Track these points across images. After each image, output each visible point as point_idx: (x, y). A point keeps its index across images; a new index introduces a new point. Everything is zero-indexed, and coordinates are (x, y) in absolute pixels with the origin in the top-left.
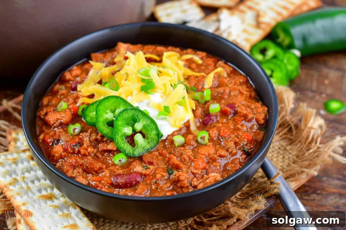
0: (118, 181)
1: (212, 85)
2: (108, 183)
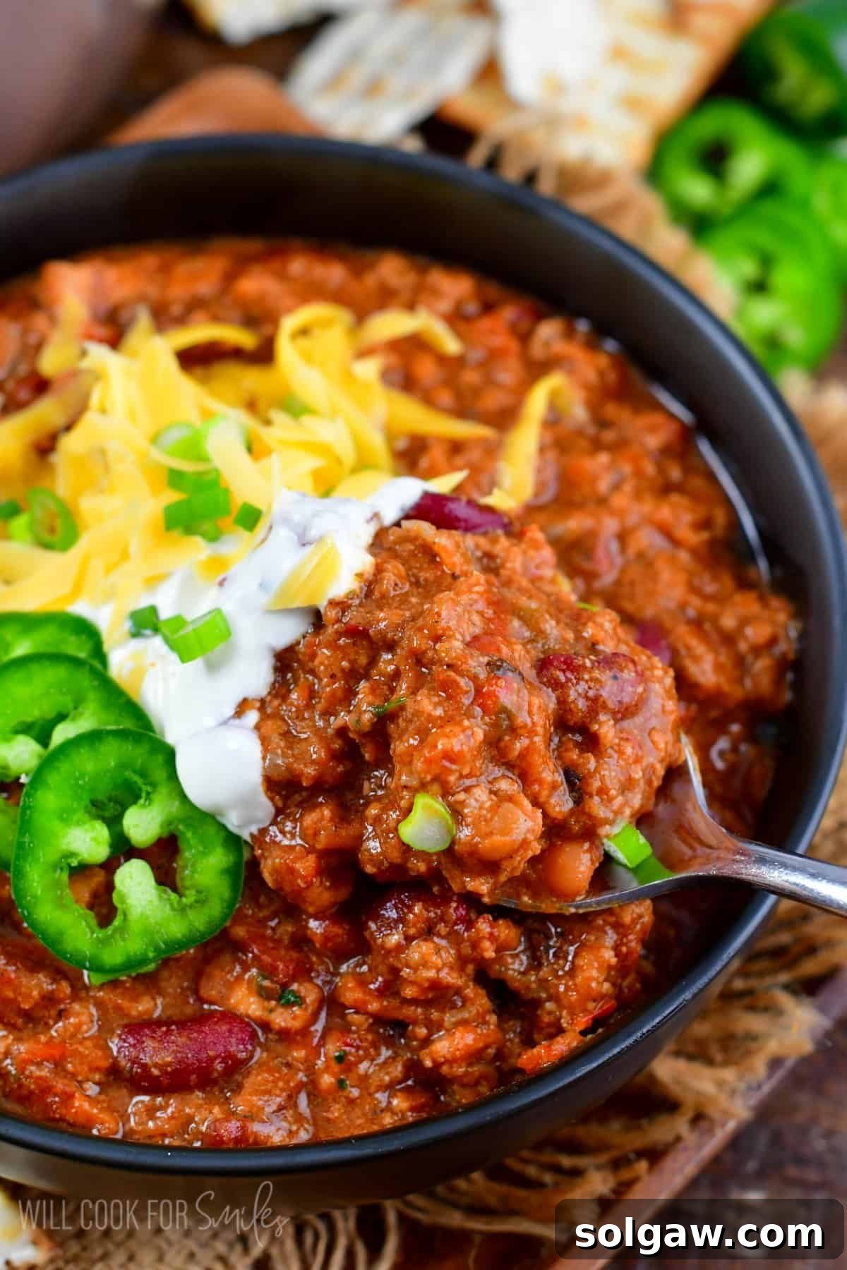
0: (142, 1056)
1: (537, 494)
2: (97, 1069)
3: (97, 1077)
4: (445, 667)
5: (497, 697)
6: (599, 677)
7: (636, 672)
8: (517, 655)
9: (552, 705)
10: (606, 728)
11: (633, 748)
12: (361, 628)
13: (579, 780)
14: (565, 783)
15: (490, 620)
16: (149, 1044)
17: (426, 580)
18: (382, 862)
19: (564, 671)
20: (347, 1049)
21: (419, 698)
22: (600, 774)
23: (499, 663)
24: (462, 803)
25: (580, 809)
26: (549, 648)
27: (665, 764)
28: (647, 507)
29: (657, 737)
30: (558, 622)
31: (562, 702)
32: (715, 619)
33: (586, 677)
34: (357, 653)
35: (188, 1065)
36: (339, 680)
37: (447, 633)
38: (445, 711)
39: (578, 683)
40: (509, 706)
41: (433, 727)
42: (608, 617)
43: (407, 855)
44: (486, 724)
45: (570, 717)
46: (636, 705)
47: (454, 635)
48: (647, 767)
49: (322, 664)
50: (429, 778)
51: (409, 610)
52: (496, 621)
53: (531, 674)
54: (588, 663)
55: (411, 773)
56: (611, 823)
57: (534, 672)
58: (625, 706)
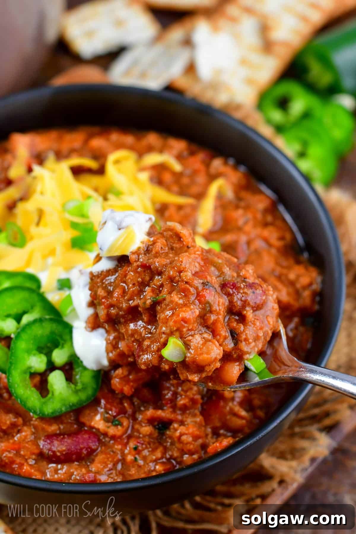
0: (53, 447)
1: (213, 226)
2: (34, 454)
3: (34, 457)
4: (185, 283)
5: (205, 297)
6: (247, 291)
7: (262, 290)
8: (213, 281)
9: (227, 303)
10: (249, 313)
11: (260, 323)
12: (148, 265)
13: (236, 335)
14: (230, 336)
15: (203, 266)
16: (56, 443)
17: (176, 248)
18: (149, 365)
19: (232, 289)
20: (138, 444)
21: (172, 295)
22: (245, 332)
23: (207, 283)
24: (190, 341)
25: (236, 347)
26: (226, 279)
27: (272, 330)
28: (258, 231)
29: (270, 319)
30: (230, 269)
31: (231, 302)
32: (286, 275)
33: (241, 291)
34: (145, 275)
35: (72, 451)
36: (136, 286)
37: (185, 270)
38: (183, 302)
39: (238, 294)
40: (210, 301)
41: (178, 308)
42: (251, 268)
43: (161, 362)
44: (200, 308)
45: (234, 308)
46: (262, 305)
47: (187, 271)
48: (265, 331)
49: (129, 278)
50: (175, 329)
51: (169, 259)
52: (205, 267)
53: (219, 289)
54: (242, 286)
55: (166, 327)
56: (249, 353)
57: (220, 289)
58: (257, 304)
